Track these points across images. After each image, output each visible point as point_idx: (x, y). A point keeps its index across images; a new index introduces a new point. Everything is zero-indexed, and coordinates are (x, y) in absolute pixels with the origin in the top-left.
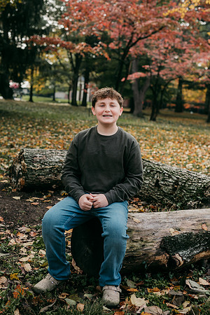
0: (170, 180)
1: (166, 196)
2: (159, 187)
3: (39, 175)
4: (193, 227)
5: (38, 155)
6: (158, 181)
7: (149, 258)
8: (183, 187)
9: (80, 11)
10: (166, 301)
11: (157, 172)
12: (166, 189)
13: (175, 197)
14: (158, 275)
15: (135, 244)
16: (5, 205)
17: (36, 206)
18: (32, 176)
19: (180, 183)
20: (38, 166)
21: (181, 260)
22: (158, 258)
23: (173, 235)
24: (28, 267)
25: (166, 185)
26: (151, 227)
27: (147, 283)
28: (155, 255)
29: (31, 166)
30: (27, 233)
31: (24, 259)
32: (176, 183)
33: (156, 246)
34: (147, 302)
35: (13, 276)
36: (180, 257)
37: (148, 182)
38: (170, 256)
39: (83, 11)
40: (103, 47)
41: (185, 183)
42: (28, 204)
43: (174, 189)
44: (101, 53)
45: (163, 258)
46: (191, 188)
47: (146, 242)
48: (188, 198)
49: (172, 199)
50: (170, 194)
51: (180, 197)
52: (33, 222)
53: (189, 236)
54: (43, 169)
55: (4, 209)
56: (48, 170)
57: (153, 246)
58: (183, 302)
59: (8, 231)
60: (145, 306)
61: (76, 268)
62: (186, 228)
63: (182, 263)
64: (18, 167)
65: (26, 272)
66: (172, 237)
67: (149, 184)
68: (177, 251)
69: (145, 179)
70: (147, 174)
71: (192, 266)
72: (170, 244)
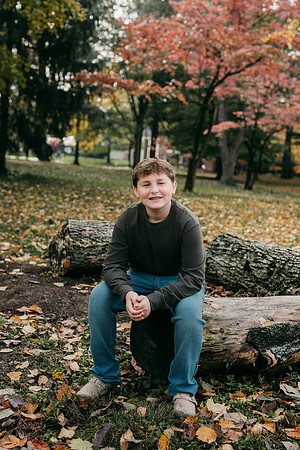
0: (265, 261)
1: (258, 282)
2: (250, 270)
3: (89, 255)
4: (291, 317)
5: (87, 229)
6: (248, 262)
7: (232, 354)
8: (281, 270)
9: (144, 37)
10: (253, 408)
11: (247, 250)
12: (258, 274)
13: (271, 283)
14: (244, 378)
15: (213, 336)
16: (43, 292)
17: (85, 294)
18: (79, 256)
19: (277, 265)
20: (87, 243)
21: (274, 358)
22: (244, 355)
23: (264, 326)
24: (75, 367)
25: (257, 267)
26: (233, 315)
27: (229, 387)
28: (239, 351)
29: (78, 243)
30: (74, 328)
31: (69, 357)
32: (273, 264)
33: (242, 339)
34: (228, 408)
35: (56, 376)
36: (272, 354)
37: (235, 264)
38: (259, 353)
39: (149, 36)
40: (177, 86)
41: (284, 264)
42: (74, 292)
43: (270, 273)
44: (173, 95)
45: (250, 355)
46: (292, 271)
47: (227, 334)
48: (288, 284)
49: (266, 287)
50: (265, 280)
51: (277, 284)
52: (81, 314)
53: (285, 328)
54: (93, 247)
55: (43, 298)
56: (100, 248)
57: (237, 340)
58: (275, 410)
59: (48, 325)
60: (225, 413)
61: (137, 368)
62: (281, 317)
63: (275, 362)
64: (61, 244)
65: (73, 372)
66: (263, 329)
67: (237, 267)
68: (268, 346)
69: (231, 261)
70: (234, 254)
71: (290, 368)
72: (259, 337)
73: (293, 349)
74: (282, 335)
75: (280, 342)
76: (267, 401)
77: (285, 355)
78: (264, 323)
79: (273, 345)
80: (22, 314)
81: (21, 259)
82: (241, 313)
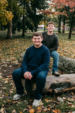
0: (67, 63)
1: (66, 69)
2: (64, 66)
4: (64, 80)
6: (64, 63)
11: (64, 60)
12: (66, 67)
19: (70, 65)
23: (55, 83)
24: (12, 92)
25: (66, 65)
27: (45, 98)
28: (48, 89)
32: (69, 64)
33: (49, 86)
35: (6, 95)
38: (53, 90)
41: (71, 65)
43: (68, 67)
46: (73, 66)
49: (67, 70)
51: (69, 69)
53: (61, 83)
61: (26, 93)
62: (61, 80)
63: (57, 92)
67: (61, 64)
68: (55, 88)
69: (60, 63)
70: (61, 61)
71: (63, 93)
72: (54, 86)
73: (63, 89)
74: (60, 85)
75: (59, 87)
76: (52, 102)
77: (60, 90)
78: (55, 82)
79: (57, 88)
80: (7, 77)
81: (15, 62)
82: (50, 80)
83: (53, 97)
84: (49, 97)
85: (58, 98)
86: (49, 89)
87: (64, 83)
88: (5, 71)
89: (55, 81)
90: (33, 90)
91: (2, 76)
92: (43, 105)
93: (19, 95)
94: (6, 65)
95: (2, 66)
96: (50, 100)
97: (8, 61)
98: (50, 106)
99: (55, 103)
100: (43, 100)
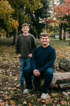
1: (69, 69)
2: (67, 66)
4: (68, 77)
6: (67, 64)
11: (67, 61)
12: (69, 67)
22: (55, 86)
23: (60, 79)
25: (69, 65)
39: (59, 9)
45: (57, 86)
53: (65, 80)
57: (54, 82)
61: (34, 88)
62: (65, 77)
63: (62, 87)
66: (60, 80)
67: (65, 65)
68: (61, 84)
71: (68, 89)
72: (59, 82)
74: (65, 81)
75: (64, 83)
76: (58, 96)
77: (65, 86)
79: (62, 83)
80: (16, 76)
82: (56, 76)
83: (59, 92)
84: (55, 91)
85: (63, 93)
86: (55, 84)
87: (68, 80)
88: (14, 71)
89: (60, 78)
90: (41, 85)
91: (12, 75)
92: (50, 98)
93: (29, 90)
94: (15, 66)
95: (11, 66)
96: (56, 94)
97: (15, 63)
98: (57, 99)
99: (61, 96)
100: (50, 94)
